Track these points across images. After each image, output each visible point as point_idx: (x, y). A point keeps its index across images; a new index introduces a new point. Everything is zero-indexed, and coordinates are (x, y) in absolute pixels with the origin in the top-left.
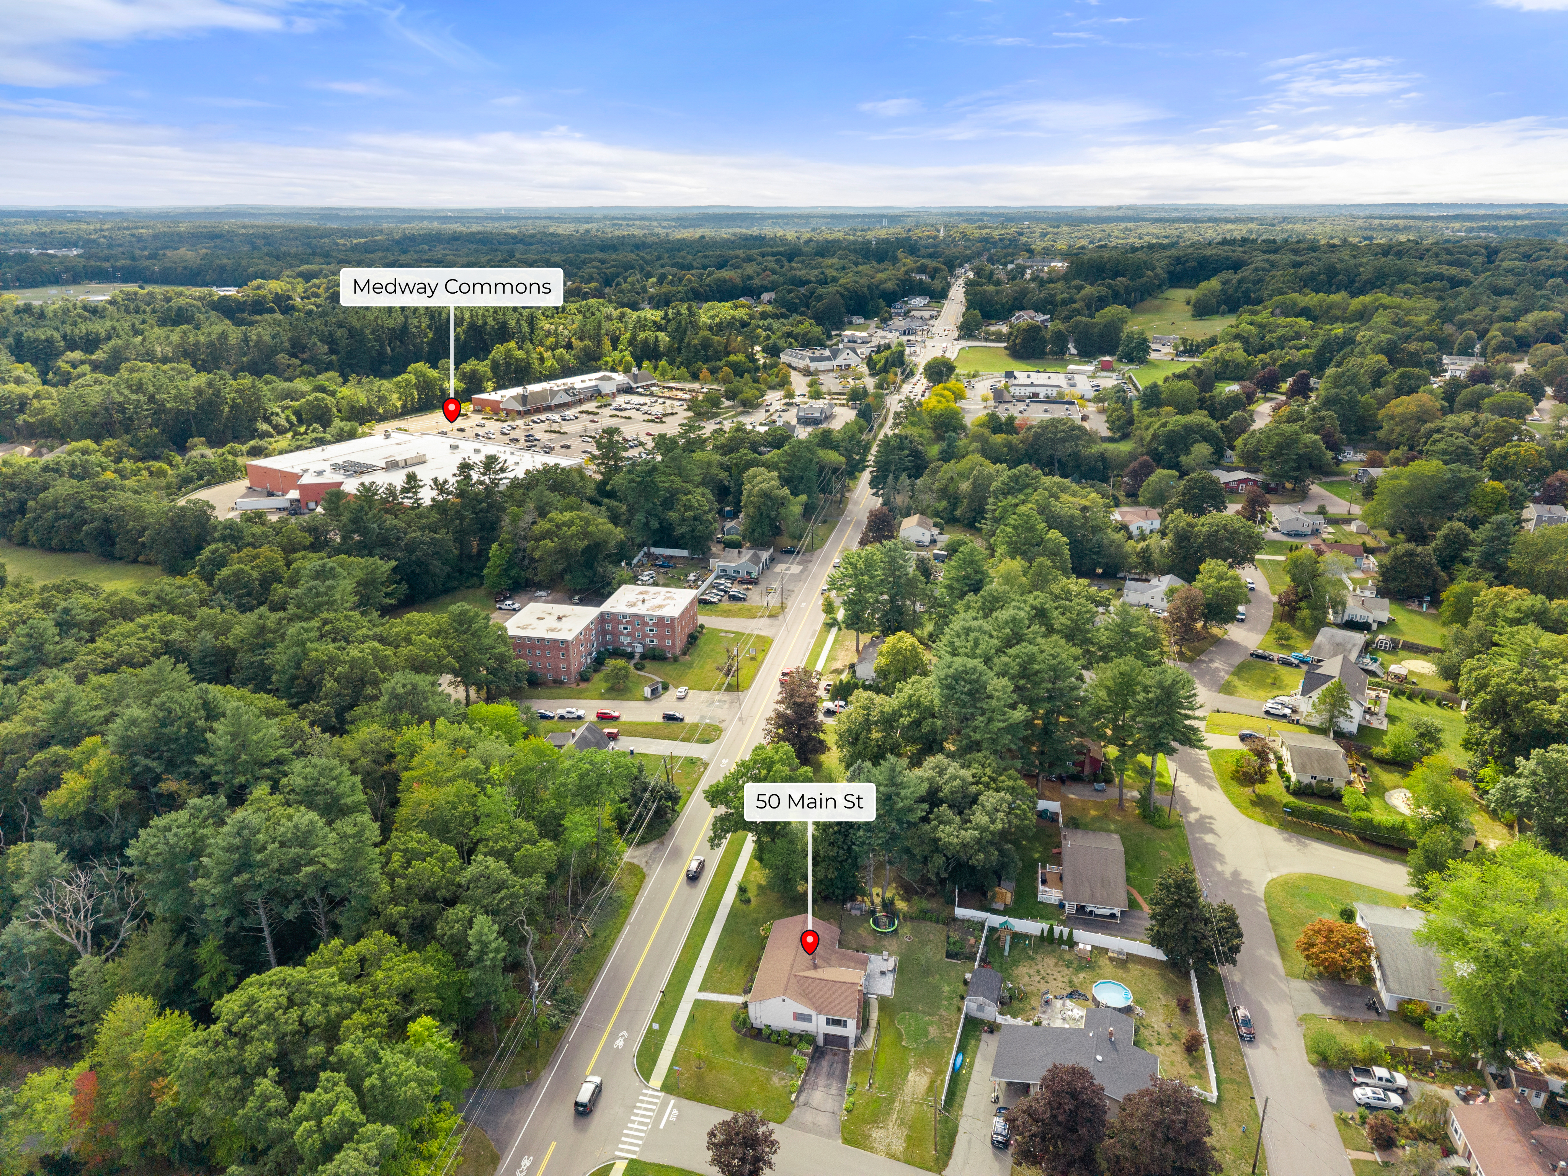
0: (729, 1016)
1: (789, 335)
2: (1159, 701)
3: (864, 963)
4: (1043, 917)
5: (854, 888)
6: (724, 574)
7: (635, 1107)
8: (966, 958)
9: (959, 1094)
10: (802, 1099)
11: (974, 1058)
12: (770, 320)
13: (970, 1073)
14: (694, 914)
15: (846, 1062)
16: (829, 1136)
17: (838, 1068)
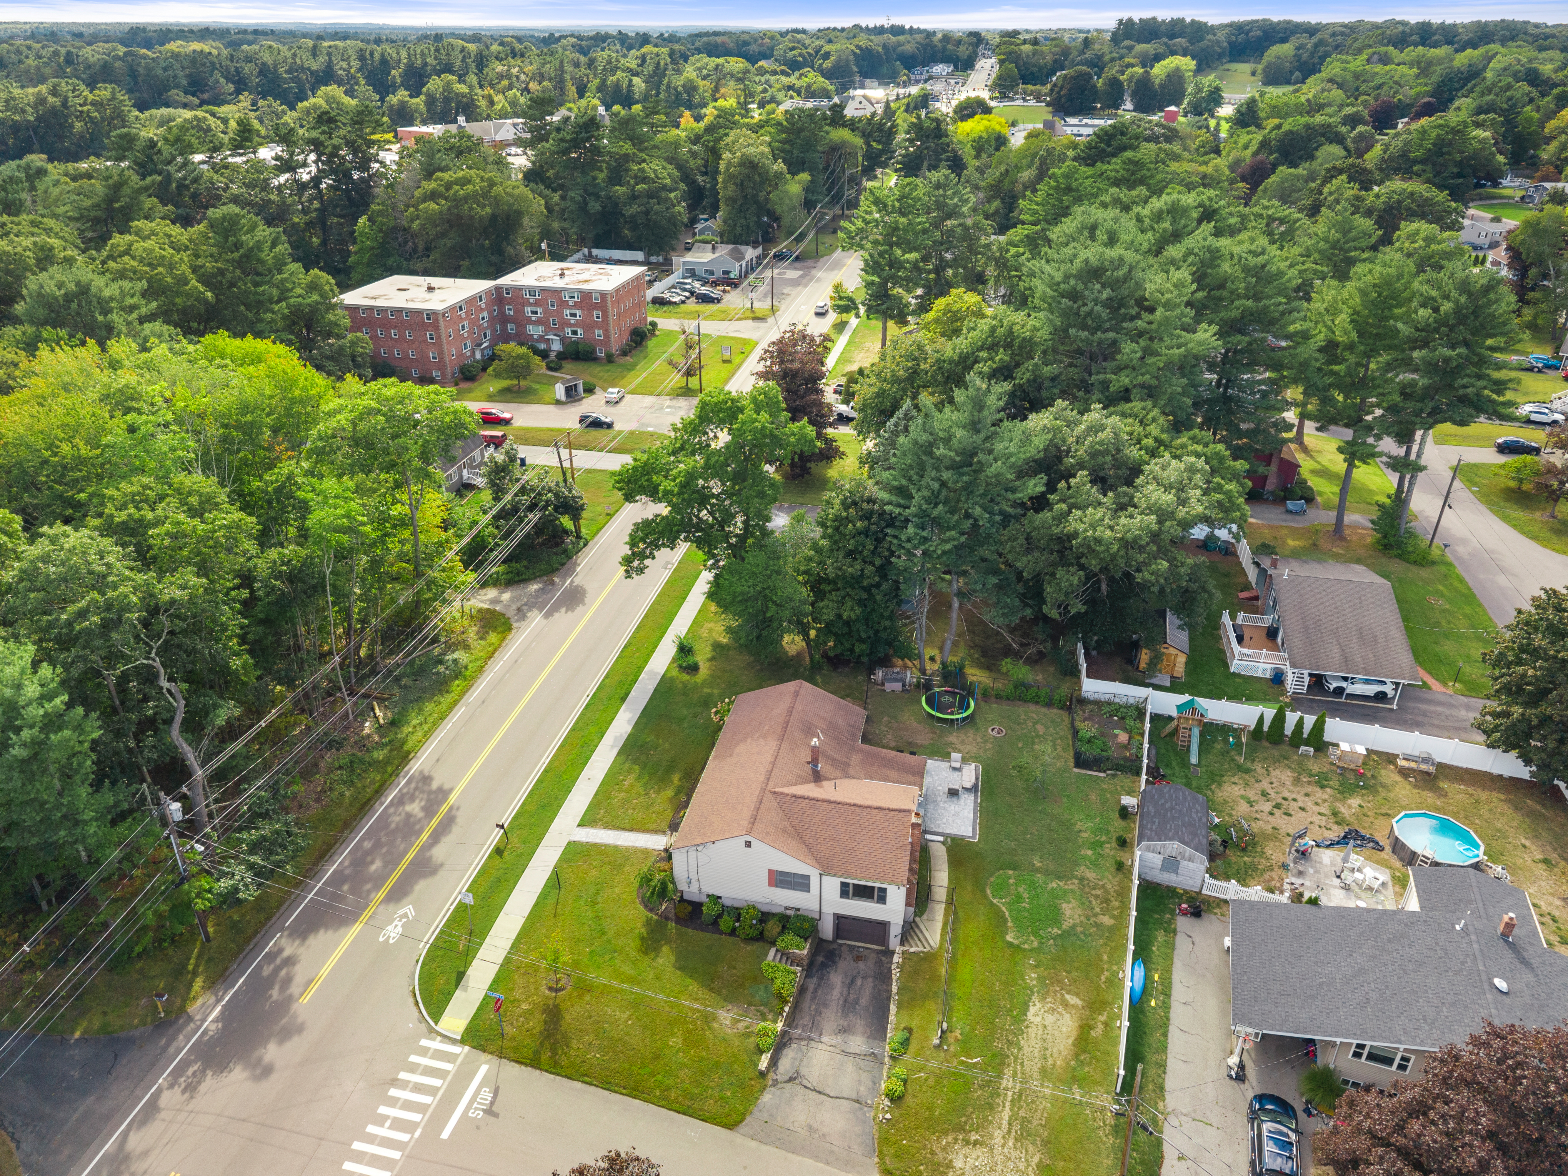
0: (631, 875)
1: (790, 88)
2: (1460, 316)
3: (919, 773)
4: (1251, 699)
5: (890, 644)
6: (692, 273)
7: (395, 1082)
8: (1118, 768)
9: (1151, 1057)
10: (786, 1064)
11: (1168, 971)
12: (768, 76)
13: (1166, 1007)
14: (591, 690)
15: (884, 977)
16: (847, 1164)
17: (867, 989)
